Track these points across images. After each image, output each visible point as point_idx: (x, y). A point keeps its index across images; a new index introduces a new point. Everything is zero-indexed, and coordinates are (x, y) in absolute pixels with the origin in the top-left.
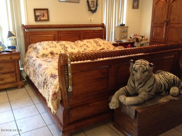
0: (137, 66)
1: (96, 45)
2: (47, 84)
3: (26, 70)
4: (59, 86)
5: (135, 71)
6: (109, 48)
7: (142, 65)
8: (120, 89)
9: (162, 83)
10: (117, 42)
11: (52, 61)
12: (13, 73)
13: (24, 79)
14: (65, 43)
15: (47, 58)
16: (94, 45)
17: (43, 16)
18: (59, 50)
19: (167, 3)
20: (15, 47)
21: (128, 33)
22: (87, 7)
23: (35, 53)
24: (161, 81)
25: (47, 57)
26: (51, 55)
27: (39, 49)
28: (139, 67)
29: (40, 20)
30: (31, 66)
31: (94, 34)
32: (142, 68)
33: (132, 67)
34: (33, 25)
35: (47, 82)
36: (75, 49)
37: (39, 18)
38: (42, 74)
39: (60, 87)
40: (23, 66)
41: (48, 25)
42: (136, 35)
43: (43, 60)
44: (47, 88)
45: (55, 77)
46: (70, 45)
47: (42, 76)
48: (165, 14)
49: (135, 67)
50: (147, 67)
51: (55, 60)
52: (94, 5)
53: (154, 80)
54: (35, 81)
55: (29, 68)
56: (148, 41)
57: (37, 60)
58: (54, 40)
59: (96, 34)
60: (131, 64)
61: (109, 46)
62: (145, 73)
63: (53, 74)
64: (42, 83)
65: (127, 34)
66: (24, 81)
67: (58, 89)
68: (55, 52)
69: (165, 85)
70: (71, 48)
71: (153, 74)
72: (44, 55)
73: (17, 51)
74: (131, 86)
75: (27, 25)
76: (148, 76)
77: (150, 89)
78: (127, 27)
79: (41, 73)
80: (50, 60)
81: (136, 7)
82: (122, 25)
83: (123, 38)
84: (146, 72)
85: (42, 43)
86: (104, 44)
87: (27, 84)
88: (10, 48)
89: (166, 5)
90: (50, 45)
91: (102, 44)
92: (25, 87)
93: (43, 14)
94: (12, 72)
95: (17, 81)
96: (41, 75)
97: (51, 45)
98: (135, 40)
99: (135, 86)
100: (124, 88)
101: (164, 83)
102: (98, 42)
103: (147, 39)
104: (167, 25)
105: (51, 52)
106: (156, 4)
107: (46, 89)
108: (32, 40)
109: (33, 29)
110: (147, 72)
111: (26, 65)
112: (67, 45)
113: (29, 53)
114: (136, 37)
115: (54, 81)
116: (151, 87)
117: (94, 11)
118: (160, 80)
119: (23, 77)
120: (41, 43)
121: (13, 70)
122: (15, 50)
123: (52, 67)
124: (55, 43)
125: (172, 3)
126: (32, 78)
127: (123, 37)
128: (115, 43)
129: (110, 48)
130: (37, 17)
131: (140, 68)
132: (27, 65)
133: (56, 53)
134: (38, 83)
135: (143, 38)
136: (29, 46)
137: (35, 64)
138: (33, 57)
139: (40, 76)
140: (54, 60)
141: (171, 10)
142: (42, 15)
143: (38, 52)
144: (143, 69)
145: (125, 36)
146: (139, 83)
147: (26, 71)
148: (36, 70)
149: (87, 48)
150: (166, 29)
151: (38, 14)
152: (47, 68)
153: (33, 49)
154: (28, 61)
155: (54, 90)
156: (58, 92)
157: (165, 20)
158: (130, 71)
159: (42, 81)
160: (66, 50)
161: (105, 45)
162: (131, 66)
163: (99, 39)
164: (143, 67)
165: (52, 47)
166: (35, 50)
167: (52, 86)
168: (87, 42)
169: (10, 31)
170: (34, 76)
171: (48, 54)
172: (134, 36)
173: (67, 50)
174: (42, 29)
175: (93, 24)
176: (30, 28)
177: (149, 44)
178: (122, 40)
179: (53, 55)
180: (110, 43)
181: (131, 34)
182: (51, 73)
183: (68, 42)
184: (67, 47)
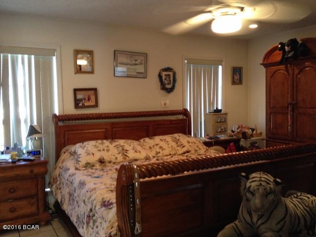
0: (253, 184)
1: (176, 145)
2: (94, 218)
3: (55, 191)
4: (117, 224)
5: (251, 193)
6: (198, 149)
7: (262, 182)
8: (226, 227)
9: (299, 215)
10: (210, 138)
11: (102, 175)
12: (33, 198)
13: (51, 209)
14: (124, 143)
15: (93, 171)
16: (173, 145)
17: (89, 100)
18: (114, 156)
19: (289, 75)
20: (40, 151)
21: (227, 124)
22: (159, 84)
23: (73, 161)
24: (297, 211)
25: (93, 168)
26: (100, 165)
27: (80, 155)
28: (257, 186)
29: (84, 107)
30: (64, 185)
31: (171, 126)
32: (263, 188)
33: (246, 185)
34: (72, 115)
35: (94, 215)
36: (140, 152)
37: (81, 103)
38: (86, 200)
39: (118, 226)
40: (50, 185)
41: (96, 114)
42: (242, 126)
43: (87, 174)
44: (95, 227)
45: (110, 205)
46: (132, 146)
47: (84, 203)
48: (288, 93)
49: (250, 187)
50: (272, 186)
51: (107, 174)
52: (170, 81)
53: (285, 210)
54: (71, 214)
55: (62, 188)
56: (262, 137)
57: (77, 175)
58: (106, 138)
59: (174, 126)
60: (242, 181)
61: (198, 147)
62: (268, 197)
63: (105, 200)
64: (86, 217)
65: (227, 126)
66: (50, 211)
67: (115, 228)
68: (107, 158)
69: (304, 218)
70: (134, 151)
71: (282, 198)
72: (88, 165)
73: (42, 159)
74: (245, 221)
75: (62, 116)
76: (274, 201)
77: (279, 226)
78: (226, 114)
79: (84, 198)
80: (98, 173)
81: (238, 81)
82: (218, 111)
83: (221, 132)
84: (270, 195)
85: (86, 143)
86: (189, 142)
87: (55, 217)
88: (31, 155)
89: (288, 78)
90: (98, 147)
91: (185, 143)
92: (52, 222)
93: (88, 97)
94: (31, 197)
95: (38, 213)
96: (84, 201)
97: (101, 147)
98: (241, 136)
99: (252, 221)
100: (233, 224)
101: (303, 214)
102: (179, 140)
103: (261, 134)
104: (293, 110)
105: (100, 159)
106: (271, 77)
107: (93, 228)
108: (68, 139)
109: (71, 122)
110: (272, 195)
111: (56, 183)
112: (127, 147)
113: (63, 162)
114: (241, 130)
115: (108, 213)
116: (282, 223)
117: (170, 91)
118: (296, 209)
119: (49, 204)
120: (84, 144)
121: (33, 192)
122: (40, 157)
123: (103, 186)
124: (106, 143)
125: (297, 75)
126: (66, 207)
127: (219, 130)
128: (207, 140)
129: (200, 149)
130: (78, 102)
131: (258, 189)
132: (58, 183)
133: (109, 160)
134: (78, 217)
135: (255, 132)
136: (63, 150)
137: (74, 181)
138: (69, 169)
139: (83, 203)
140: (105, 173)
141: (297, 86)
142: (87, 99)
143: (78, 159)
144: (265, 189)
145: (222, 129)
146: (259, 215)
147: (56, 194)
148: (75, 191)
149: (160, 151)
150: (292, 116)
151: (79, 96)
152: (95, 189)
153: (69, 155)
154: (59, 176)
155: (109, 232)
156: (116, 235)
157: (289, 101)
158: (242, 193)
159: (84, 214)
160: (126, 156)
161: (191, 144)
162: (243, 184)
163: (180, 134)
164: (264, 186)
165: (102, 149)
166: (72, 157)
167: (104, 223)
168: (161, 140)
169: (33, 125)
170: (69, 204)
171: (95, 163)
172: (238, 129)
173: (128, 155)
174: (86, 121)
175: (169, 111)
176: (66, 120)
177: (265, 141)
178: (219, 136)
179: (103, 164)
180: (200, 142)
181: (233, 126)
182: (103, 198)
183: (129, 140)
184: (128, 149)
